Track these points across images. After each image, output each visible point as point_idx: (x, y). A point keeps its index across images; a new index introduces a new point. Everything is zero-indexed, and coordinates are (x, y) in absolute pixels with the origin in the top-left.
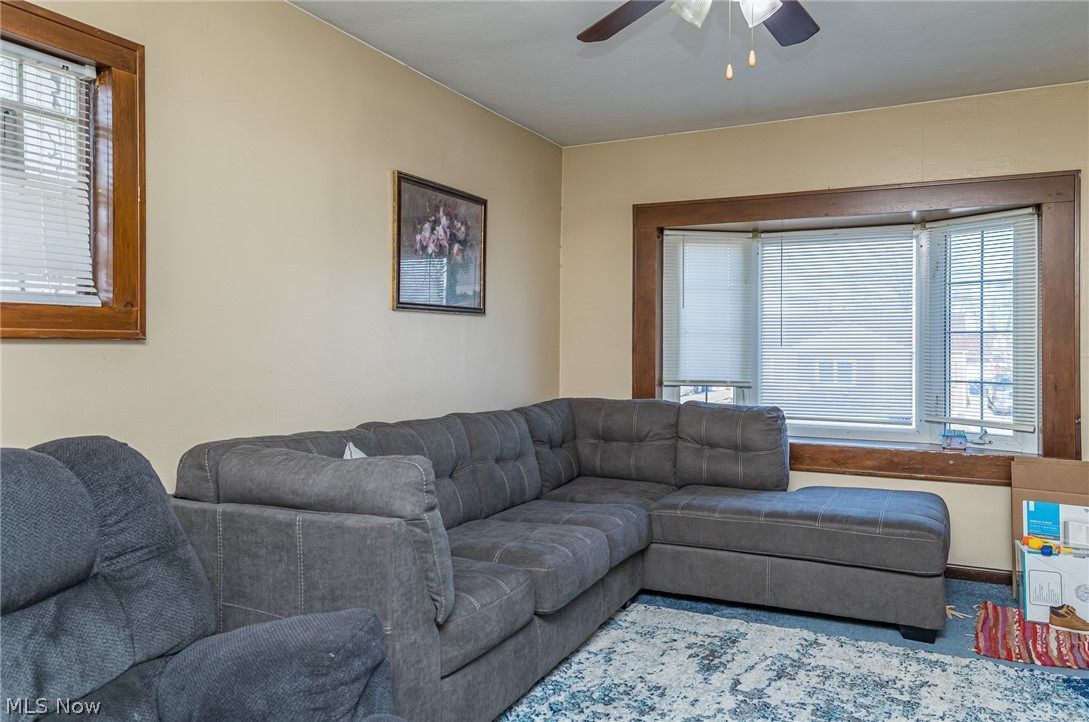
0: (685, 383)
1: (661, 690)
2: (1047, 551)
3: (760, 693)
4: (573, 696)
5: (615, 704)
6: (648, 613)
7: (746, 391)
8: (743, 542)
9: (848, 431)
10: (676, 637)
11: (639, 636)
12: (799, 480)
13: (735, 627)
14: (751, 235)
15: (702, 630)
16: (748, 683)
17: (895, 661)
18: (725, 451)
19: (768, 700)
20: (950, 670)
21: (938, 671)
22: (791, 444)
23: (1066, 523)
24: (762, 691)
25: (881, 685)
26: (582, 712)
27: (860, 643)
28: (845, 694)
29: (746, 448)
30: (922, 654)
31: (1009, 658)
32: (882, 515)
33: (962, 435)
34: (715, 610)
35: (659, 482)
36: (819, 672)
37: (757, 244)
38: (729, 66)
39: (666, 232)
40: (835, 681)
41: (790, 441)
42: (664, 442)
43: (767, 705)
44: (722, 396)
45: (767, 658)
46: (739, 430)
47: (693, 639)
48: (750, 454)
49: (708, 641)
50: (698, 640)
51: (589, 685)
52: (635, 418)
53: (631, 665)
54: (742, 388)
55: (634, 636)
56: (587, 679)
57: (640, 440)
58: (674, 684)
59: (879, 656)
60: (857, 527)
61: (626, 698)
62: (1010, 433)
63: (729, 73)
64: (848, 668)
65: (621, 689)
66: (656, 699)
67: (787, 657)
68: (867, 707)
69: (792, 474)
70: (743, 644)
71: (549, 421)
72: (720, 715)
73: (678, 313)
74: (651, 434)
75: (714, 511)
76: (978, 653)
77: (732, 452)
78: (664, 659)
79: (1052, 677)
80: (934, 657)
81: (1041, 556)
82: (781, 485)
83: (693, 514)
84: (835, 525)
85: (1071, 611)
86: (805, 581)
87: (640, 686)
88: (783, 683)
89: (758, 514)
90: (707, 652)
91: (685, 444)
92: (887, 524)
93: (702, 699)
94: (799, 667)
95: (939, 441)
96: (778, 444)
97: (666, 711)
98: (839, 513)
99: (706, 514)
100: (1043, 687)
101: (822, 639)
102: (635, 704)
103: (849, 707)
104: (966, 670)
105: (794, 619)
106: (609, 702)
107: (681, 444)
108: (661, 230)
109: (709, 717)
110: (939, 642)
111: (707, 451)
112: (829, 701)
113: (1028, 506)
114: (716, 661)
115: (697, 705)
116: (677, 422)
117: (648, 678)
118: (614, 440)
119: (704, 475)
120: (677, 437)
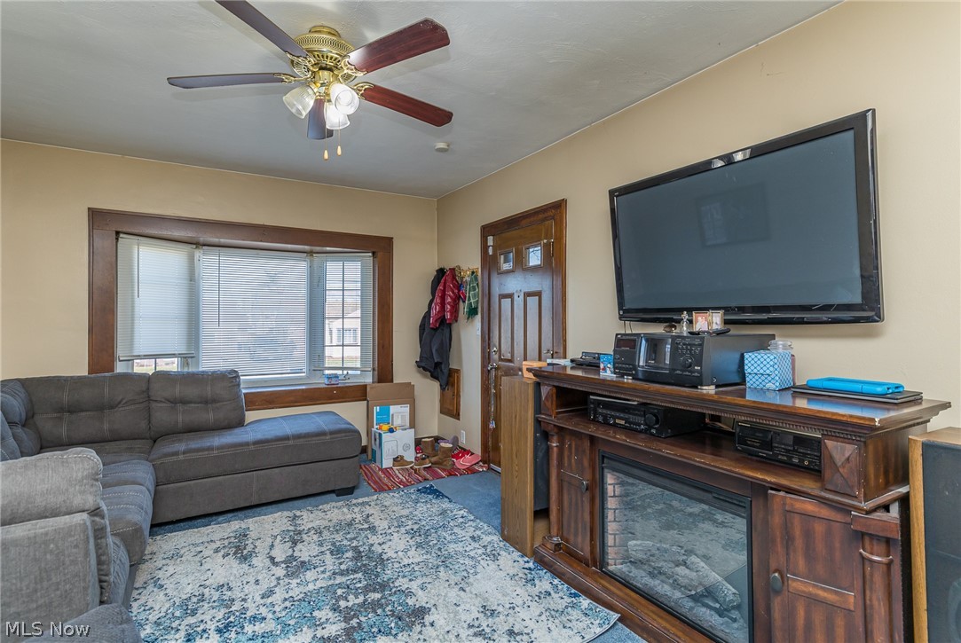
0: (139, 357)
1: (226, 586)
2: (391, 431)
3: (292, 558)
4: (157, 624)
5: (200, 611)
6: (159, 542)
7: (190, 360)
8: (237, 466)
9: (265, 381)
10: (199, 549)
11: (168, 561)
12: (251, 416)
13: (238, 527)
14: (194, 247)
15: (216, 537)
16: (280, 555)
17: (345, 510)
18: (197, 405)
19: (301, 559)
20: (372, 504)
21: (367, 506)
22: (245, 394)
23: (393, 415)
24: (292, 556)
25: (350, 524)
26: (178, 630)
27: (321, 507)
28: (338, 537)
29: (214, 401)
30: (354, 501)
31: (390, 489)
32: (326, 428)
33: (336, 376)
34: (212, 521)
35: (135, 439)
36: (313, 532)
37: (198, 253)
38: (326, 152)
39: (121, 235)
40: (326, 533)
41: (244, 391)
42: (137, 406)
43: (303, 563)
44: (172, 365)
45: (276, 537)
46: (209, 388)
47: (214, 546)
48: (218, 405)
49: (226, 542)
50: (218, 544)
51: (164, 610)
52: (106, 390)
53: (184, 581)
54: (185, 358)
55: (164, 562)
56: (157, 608)
57: (112, 407)
58: (232, 578)
59: (336, 511)
60: (314, 438)
61: (205, 604)
62: (359, 372)
63: (326, 156)
64: (326, 523)
65: (195, 600)
66: (229, 593)
67: (288, 531)
68: (354, 538)
69: (247, 413)
70: (253, 535)
71: (15, 402)
72: (281, 582)
73: (133, 301)
74: (124, 401)
75: (212, 449)
76: (376, 491)
77: (203, 405)
78: (206, 566)
79: (412, 491)
80: (360, 500)
81: (389, 434)
82: (240, 423)
83: (194, 456)
84: (302, 440)
85: (402, 457)
86: (281, 480)
87: (206, 591)
88: (299, 546)
89: (247, 444)
90: (234, 550)
91: (159, 405)
92: (332, 433)
93: (260, 578)
94: (300, 534)
95: (326, 381)
96: (237, 395)
97: (243, 597)
98: (301, 432)
99: (206, 453)
100: (413, 497)
101: (298, 513)
102: (216, 604)
103: (345, 542)
104: (378, 502)
105: (270, 508)
106: (194, 612)
107: (154, 405)
108: (118, 233)
109: (276, 586)
110: (357, 492)
111: (180, 407)
112: (334, 544)
113: (377, 409)
114: (245, 552)
115: (260, 582)
116: (148, 389)
117: (207, 583)
118: (82, 411)
119: (180, 425)
120: (149, 399)
